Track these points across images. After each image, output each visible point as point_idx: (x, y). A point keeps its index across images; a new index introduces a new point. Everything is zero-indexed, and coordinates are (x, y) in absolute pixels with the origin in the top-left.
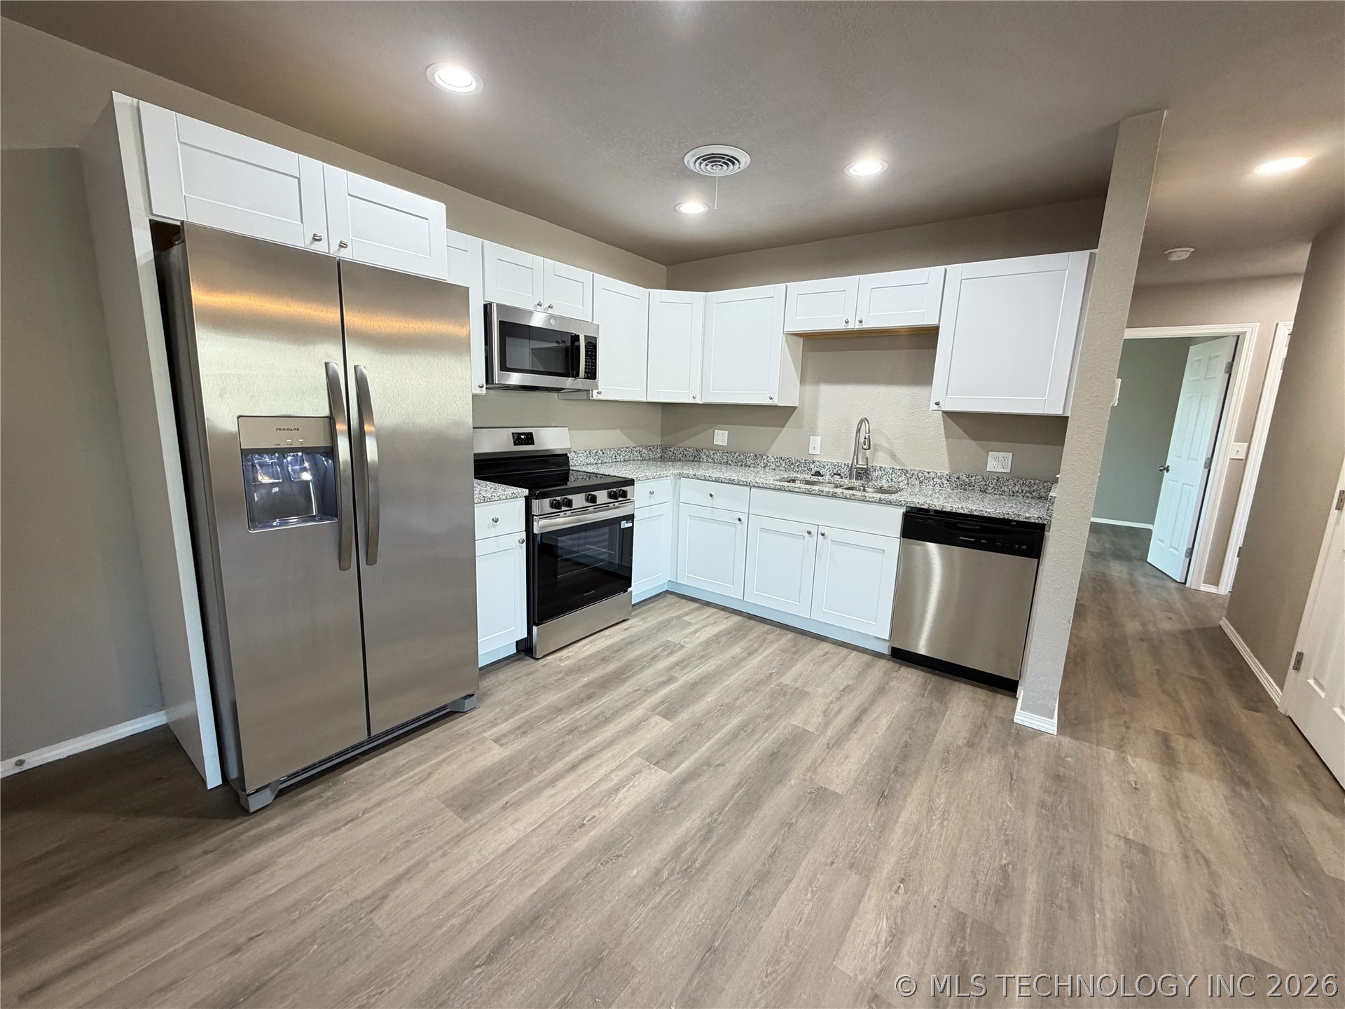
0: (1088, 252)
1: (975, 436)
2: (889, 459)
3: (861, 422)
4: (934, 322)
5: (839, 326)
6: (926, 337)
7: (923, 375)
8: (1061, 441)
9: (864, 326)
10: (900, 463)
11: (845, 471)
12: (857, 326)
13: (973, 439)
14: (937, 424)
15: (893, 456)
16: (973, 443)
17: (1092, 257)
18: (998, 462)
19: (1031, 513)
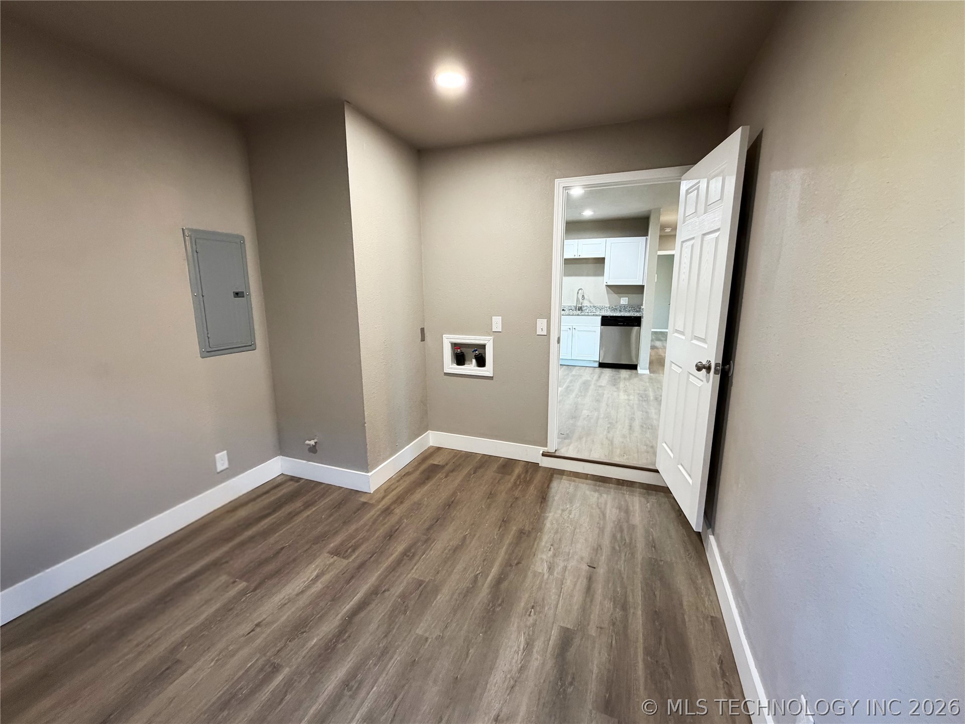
0: (645, 237)
1: (616, 293)
2: (588, 303)
3: (579, 290)
4: (604, 256)
5: (572, 257)
6: (601, 261)
7: (601, 273)
8: (642, 293)
9: (581, 257)
10: (593, 304)
11: (573, 308)
12: (578, 257)
13: (616, 294)
14: (604, 289)
15: (590, 302)
16: (616, 295)
17: (646, 238)
18: (624, 301)
19: (637, 314)
